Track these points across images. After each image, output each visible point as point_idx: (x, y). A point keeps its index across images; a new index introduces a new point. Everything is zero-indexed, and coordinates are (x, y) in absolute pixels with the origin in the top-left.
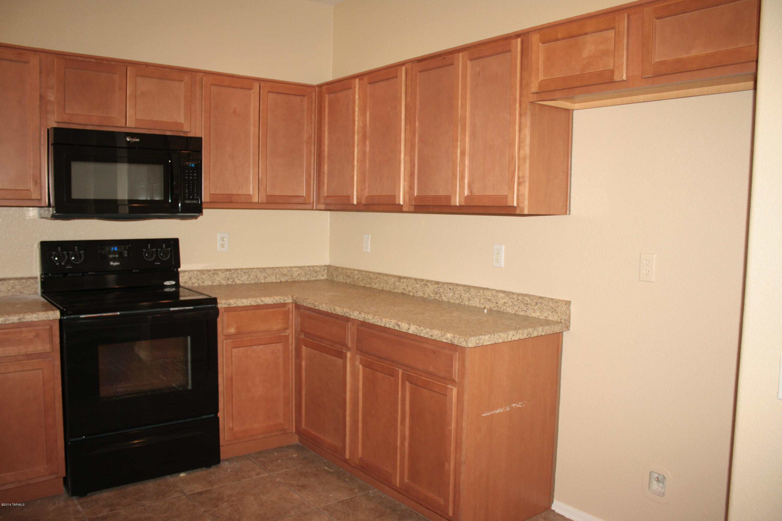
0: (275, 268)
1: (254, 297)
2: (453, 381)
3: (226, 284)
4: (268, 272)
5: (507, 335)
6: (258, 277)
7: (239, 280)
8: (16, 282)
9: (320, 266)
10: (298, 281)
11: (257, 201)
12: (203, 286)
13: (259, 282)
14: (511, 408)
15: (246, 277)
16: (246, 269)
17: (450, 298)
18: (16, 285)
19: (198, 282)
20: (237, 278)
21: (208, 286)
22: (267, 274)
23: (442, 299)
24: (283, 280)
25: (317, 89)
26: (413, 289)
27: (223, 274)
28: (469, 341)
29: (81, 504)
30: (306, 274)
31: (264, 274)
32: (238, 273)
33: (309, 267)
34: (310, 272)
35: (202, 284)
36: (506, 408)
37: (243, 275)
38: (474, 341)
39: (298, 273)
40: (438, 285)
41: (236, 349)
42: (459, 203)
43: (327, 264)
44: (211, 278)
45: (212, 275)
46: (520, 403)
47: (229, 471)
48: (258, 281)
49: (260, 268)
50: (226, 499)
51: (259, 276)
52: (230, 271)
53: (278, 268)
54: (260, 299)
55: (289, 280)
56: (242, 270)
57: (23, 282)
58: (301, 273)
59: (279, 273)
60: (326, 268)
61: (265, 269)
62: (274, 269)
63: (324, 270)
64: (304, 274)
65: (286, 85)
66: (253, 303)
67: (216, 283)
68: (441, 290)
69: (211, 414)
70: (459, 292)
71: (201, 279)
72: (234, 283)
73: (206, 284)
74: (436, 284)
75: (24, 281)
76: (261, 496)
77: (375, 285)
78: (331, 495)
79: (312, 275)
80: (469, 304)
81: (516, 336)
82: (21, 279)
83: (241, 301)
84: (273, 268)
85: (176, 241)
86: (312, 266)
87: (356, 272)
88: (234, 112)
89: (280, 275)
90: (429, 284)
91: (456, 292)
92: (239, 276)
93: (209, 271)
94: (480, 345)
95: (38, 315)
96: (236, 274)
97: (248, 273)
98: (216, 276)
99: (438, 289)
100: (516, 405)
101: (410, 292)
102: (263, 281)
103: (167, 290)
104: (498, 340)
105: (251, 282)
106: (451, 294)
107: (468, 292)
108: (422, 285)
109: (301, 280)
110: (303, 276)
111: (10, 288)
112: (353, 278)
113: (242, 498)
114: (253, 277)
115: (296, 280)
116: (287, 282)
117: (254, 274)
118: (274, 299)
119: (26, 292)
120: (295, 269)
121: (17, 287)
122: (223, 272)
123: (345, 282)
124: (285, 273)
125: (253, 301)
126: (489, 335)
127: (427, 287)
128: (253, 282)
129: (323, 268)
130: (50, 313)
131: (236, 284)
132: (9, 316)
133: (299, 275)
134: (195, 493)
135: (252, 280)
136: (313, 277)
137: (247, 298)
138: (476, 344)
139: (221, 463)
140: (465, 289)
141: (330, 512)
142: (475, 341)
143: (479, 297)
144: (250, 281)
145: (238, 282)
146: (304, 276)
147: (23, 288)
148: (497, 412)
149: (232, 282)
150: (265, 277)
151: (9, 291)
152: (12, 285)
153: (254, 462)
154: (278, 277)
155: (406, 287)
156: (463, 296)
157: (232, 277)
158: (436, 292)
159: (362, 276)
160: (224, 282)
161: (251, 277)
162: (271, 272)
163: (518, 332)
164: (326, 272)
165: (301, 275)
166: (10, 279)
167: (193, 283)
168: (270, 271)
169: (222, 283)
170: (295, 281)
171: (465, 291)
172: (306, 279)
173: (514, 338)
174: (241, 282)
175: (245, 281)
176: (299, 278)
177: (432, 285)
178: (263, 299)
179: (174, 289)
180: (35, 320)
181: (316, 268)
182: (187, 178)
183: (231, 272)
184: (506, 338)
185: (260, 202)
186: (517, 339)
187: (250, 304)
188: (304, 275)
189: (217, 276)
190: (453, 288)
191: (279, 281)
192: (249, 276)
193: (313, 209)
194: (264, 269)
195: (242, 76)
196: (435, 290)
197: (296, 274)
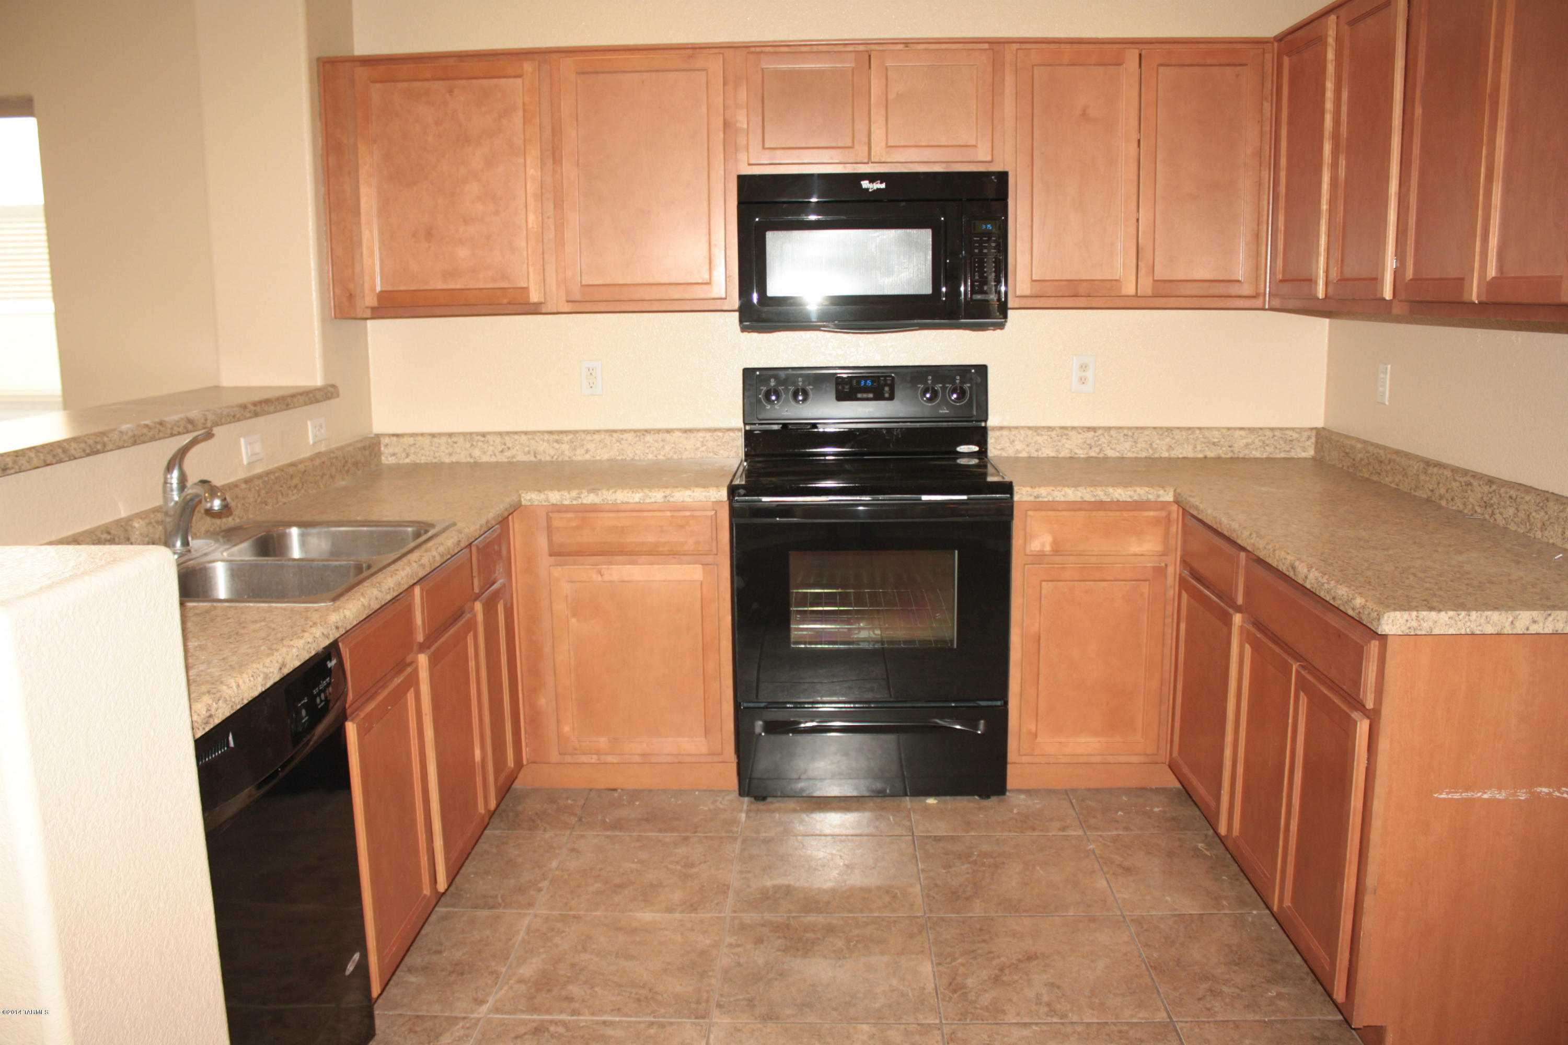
0: (1193, 428)
1: (1091, 486)
2: (1359, 706)
3: (1085, 456)
4: (1176, 438)
5: (1510, 619)
6: (1155, 446)
7: (1114, 449)
8: (708, 435)
9: (1301, 429)
10: (1244, 458)
11: (1132, 292)
12: (1038, 458)
13: (1156, 455)
14: (1533, 794)
15: (1127, 445)
16: (1129, 428)
17: (1510, 521)
18: (707, 441)
19: (1027, 449)
20: (1108, 446)
21: (1048, 458)
22: (1174, 441)
23: (1495, 520)
24: (1210, 454)
25: (1276, 44)
26: (1447, 491)
27: (1081, 436)
28: (1387, 620)
29: (748, 811)
30: (1265, 445)
31: (1168, 440)
32: (1111, 437)
33: (1272, 429)
34: (1275, 440)
35: (1035, 454)
36: (1516, 792)
37: (1122, 439)
38: (1402, 621)
39: (1245, 441)
40: (1490, 487)
41: (1050, 583)
42: (1478, 296)
43: (1320, 424)
44: (1055, 444)
45: (1057, 438)
46: (1564, 789)
47: (1015, 811)
48: (1152, 454)
49: (1161, 428)
50: (975, 858)
51: (1157, 444)
52: (1095, 432)
53: (1200, 429)
54: (1103, 490)
55: (1223, 456)
56: (1120, 431)
57: (718, 436)
58: (1253, 443)
59: (1202, 440)
60: (1314, 433)
61: (1171, 430)
62: (1190, 432)
63: (1309, 438)
64: (1261, 444)
65: (1202, 46)
66: (1088, 497)
67: (1064, 453)
68: (1495, 500)
69: (997, 700)
70: (1526, 507)
71: (1033, 444)
72: (1101, 455)
73: (1045, 455)
74: (1486, 484)
75: (720, 434)
76: (1038, 868)
77: (1387, 477)
78: (1168, 898)
79: (1278, 446)
80: (1542, 536)
81: (1544, 624)
82: (716, 430)
83: (1063, 493)
84: (1189, 429)
85: (982, 370)
86: (1281, 429)
87: (1359, 446)
88: (1084, 114)
89: (1203, 442)
90: (1475, 483)
91: (1521, 507)
92: (1114, 441)
93: (1050, 429)
94: (1419, 633)
95: (693, 491)
96: (1107, 437)
97: (1132, 437)
98: (1064, 440)
99: (1490, 496)
100: (1551, 790)
101: (1441, 497)
102: (1165, 455)
103: (963, 461)
104: (1480, 628)
105: (1139, 456)
106: (1511, 511)
107: (1542, 508)
108: (1463, 484)
109: (1252, 456)
110: (1257, 449)
111: (699, 445)
112: (1354, 459)
113: (1003, 863)
114: (1144, 445)
115: (1241, 456)
116: (1218, 459)
117: (1147, 439)
118: (1135, 491)
119: (722, 452)
120: (1238, 433)
121: (710, 444)
122: (1080, 433)
123: (1340, 466)
124: (1216, 440)
125: (1088, 493)
126: (1451, 613)
127: (1472, 491)
128: (1143, 455)
129: (1305, 434)
130: (711, 491)
131: (1106, 458)
132: (650, 491)
133: (1247, 445)
134: (931, 836)
135: (1141, 450)
136: (1280, 452)
137: (1076, 486)
138: (1410, 628)
139: (1008, 794)
140: (1538, 501)
141: (1142, 928)
142: (1407, 621)
143: (1563, 523)
144: (1137, 453)
145: (1110, 453)
146: (1259, 449)
147: (719, 445)
148: (1485, 796)
149: (1098, 454)
150: (1170, 447)
151: (697, 449)
152: (701, 440)
153: (1073, 806)
154: (1199, 448)
155: (1436, 486)
156: (1533, 517)
157: (1097, 443)
158: (1485, 502)
159: (1367, 455)
160: (1081, 453)
161: (1139, 445)
162: (1184, 437)
163: (1550, 615)
164: (1312, 443)
165: (1251, 447)
166: (698, 430)
167: (1017, 451)
168: (1182, 436)
169: (1076, 454)
170: (1238, 458)
171: (1537, 505)
172: (1264, 456)
173: (1534, 629)
174: (1118, 454)
175: (1126, 452)
176: (1246, 452)
177: (1480, 485)
178: (1111, 490)
179: (974, 461)
180: (688, 499)
181: (1290, 433)
182: (976, 251)
183: (1096, 434)
184: (1508, 624)
185: (1139, 295)
186: (1548, 630)
187: (1082, 498)
188: (1261, 447)
189: (1067, 439)
190: (1517, 496)
191: (1201, 456)
192: (1135, 442)
193: (1264, 309)
194: (1169, 429)
195: (1102, 39)
196: (1485, 499)
197: (1242, 443)
